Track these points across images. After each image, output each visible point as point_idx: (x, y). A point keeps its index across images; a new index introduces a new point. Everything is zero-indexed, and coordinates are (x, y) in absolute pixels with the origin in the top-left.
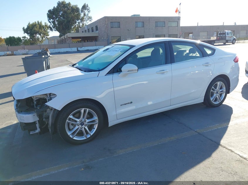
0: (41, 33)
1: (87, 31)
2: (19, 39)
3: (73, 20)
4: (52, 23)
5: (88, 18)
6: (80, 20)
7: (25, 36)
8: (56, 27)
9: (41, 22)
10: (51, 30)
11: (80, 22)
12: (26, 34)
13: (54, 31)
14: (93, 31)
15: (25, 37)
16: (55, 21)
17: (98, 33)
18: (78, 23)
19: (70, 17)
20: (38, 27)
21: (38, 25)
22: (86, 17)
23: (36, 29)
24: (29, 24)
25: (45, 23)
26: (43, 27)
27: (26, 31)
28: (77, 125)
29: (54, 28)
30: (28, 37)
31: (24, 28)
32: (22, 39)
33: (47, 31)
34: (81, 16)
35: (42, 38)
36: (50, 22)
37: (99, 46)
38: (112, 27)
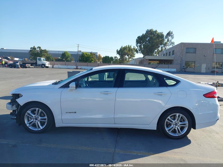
0: (129, 54)
1: (165, 55)
2: (112, 58)
3: (157, 45)
4: (139, 47)
5: (171, 43)
6: (163, 45)
8: (142, 50)
9: (131, 46)
10: (137, 52)
11: (163, 47)
12: (118, 54)
13: (139, 53)
14: (169, 55)
15: (116, 57)
16: (141, 45)
17: (174, 57)
18: (161, 47)
19: (154, 42)
20: (128, 50)
21: (128, 48)
22: (169, 42)
23: (126, 51)
24: (122, 47)
25: (134, 47)
26: (132, 50)
27: (118, 52)
28: (32, 119)
29: (139, 51)
30: (119, 57)
31: (117, 50)
32: (114, 58)
33: (134, 53)
34: (165, 41)
35: (129, 59)
36: (137, 46)
37: (171, 69)
38: (187, 53)
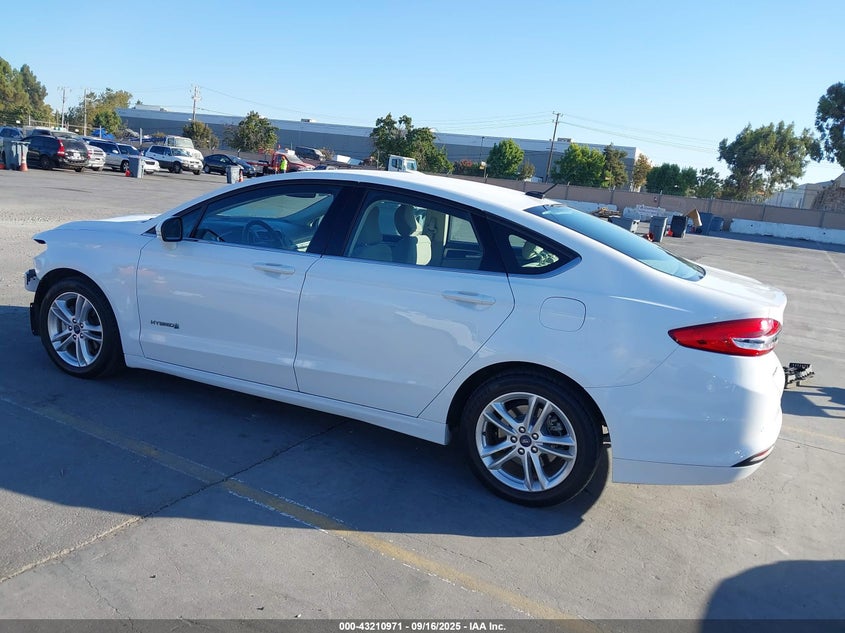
0: (775, 163)
2: (690, 175)
4: (827, 132)
7: (712, 169)
8: (840, 148)
9: (790, 127)
10: (817, 155)
12: (723, 161)
13: (824, 161)
16: (842, 125)
20: (772, 143)
21: (776, 136)
23: (762, 149)
24: (747, 129)
25: (806, 131)
26: (792, 145)
27: (727, 152)
29: (829, 150)
31: (724, 142)
32: (699, 175)
33: (800, 159)
35: (773, 183)
36: (821, 129)
